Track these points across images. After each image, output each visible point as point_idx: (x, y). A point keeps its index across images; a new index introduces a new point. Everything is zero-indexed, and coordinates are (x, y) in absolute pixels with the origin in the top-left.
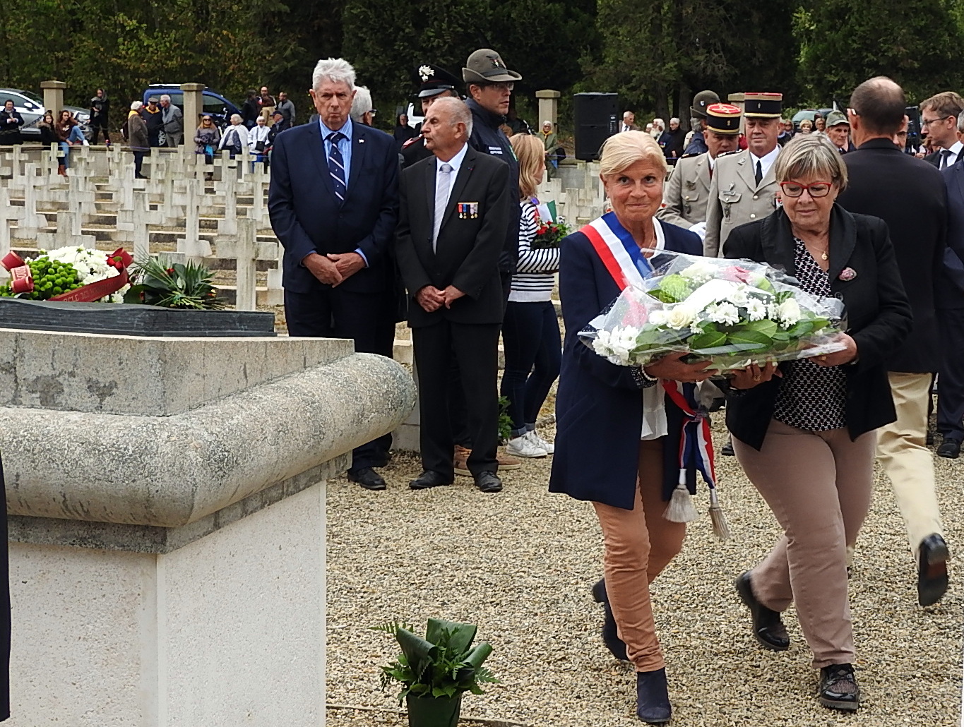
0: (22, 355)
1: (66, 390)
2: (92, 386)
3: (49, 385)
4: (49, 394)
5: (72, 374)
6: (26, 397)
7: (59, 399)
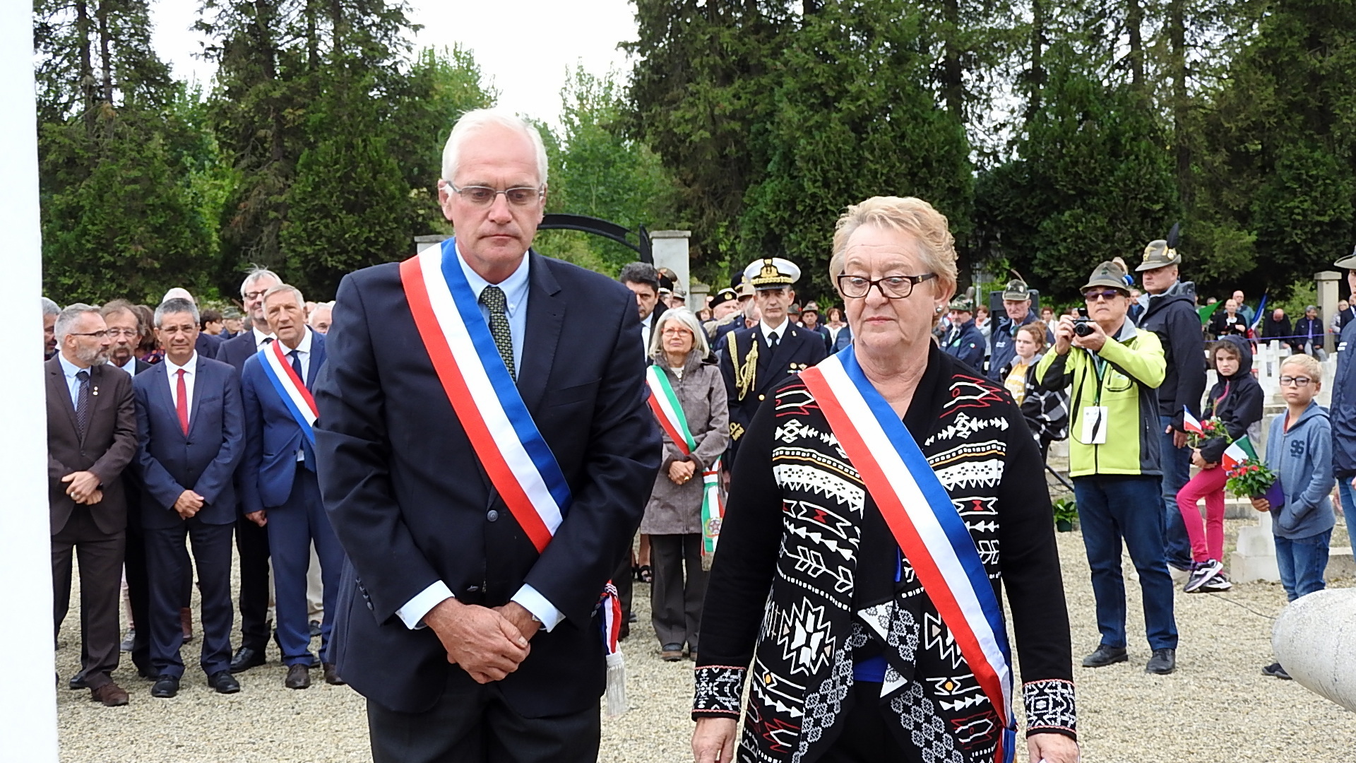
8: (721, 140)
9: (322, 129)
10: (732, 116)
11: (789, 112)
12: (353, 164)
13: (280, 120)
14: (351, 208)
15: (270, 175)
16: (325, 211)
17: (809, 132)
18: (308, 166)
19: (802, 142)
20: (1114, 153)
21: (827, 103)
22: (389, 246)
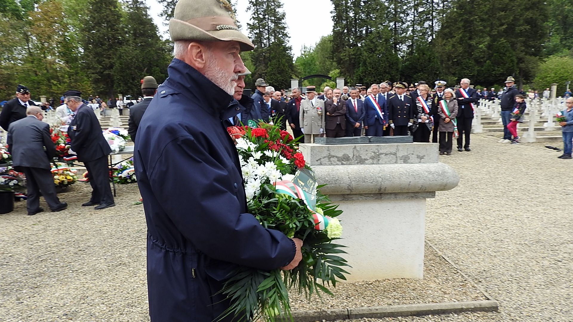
0: (399, 150)
1: (411, 158)
2: (418, 157)
3: (406, 157)
4: (406, 160)
5: (413, 154)
6: (399, 161)
7: (409, 161)
8: (350, 59)
9: (274, 58)
12: (279, 64)
14: (279, 73)
15: (262, 67)
16: (274, 74)
17: (369, 58)
18: (270, 65)
19: (368, 60)
20: (430, 62)
21: (374, 52)
22: (286, 81)
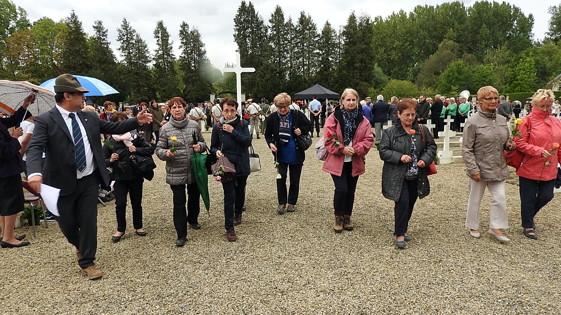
8: (249, 82)
10: (251, 79)
11: (258, 79)
12: (202, 84)
13: (192, 78)
14: (202, 90)
15: (190, 86)
16: (199, 91)
18: (196, 85)
20: (300, 84)
21: (263, 78)
22: (207, 95)
